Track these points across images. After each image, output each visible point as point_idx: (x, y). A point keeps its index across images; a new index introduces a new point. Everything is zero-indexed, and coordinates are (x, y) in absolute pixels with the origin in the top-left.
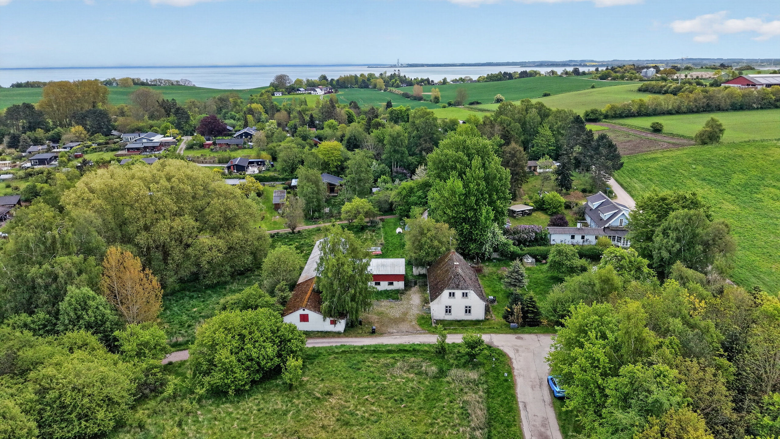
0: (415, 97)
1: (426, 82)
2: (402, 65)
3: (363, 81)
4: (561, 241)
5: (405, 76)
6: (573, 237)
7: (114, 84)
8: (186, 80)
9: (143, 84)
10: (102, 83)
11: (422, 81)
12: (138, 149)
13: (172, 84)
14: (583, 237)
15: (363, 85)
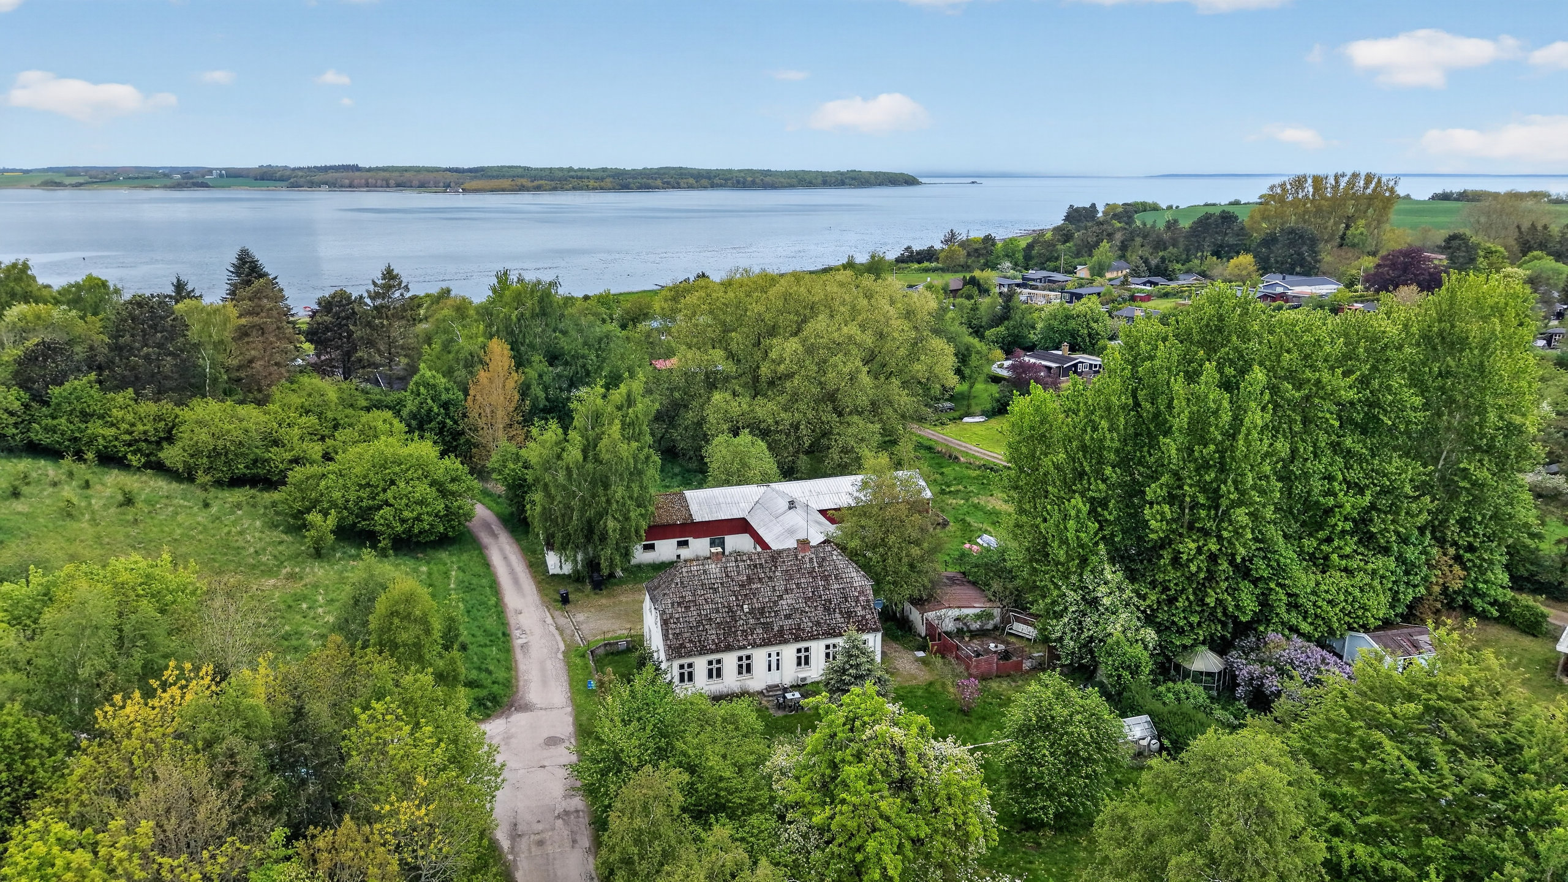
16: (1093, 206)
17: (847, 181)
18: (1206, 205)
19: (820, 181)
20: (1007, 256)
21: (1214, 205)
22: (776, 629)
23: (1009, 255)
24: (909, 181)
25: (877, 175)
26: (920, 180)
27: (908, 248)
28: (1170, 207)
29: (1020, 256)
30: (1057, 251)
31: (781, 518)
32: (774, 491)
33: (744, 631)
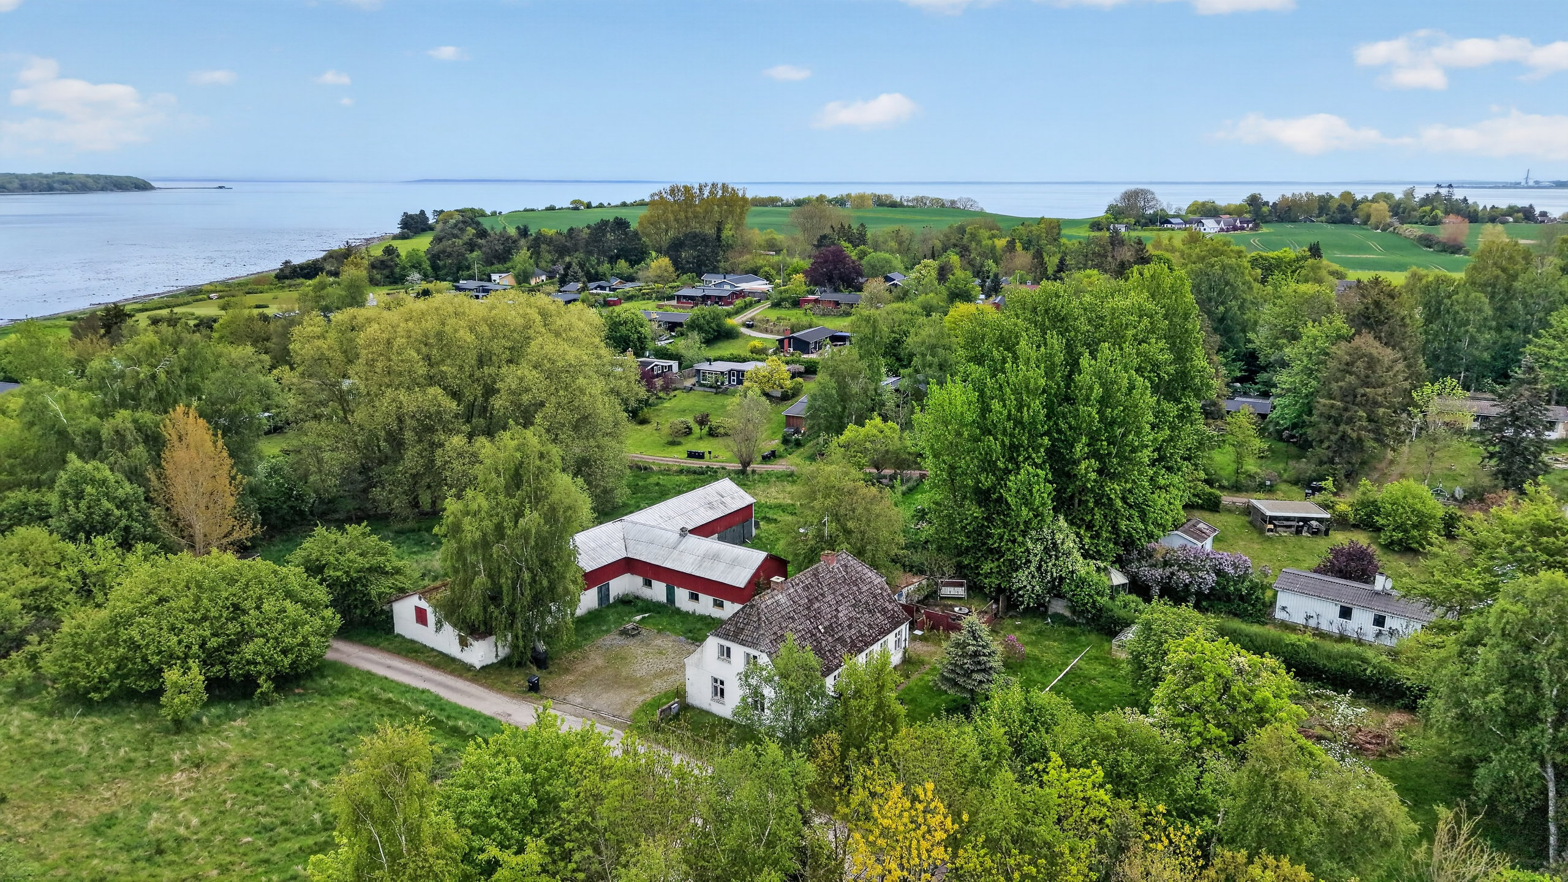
0: (1444, 244)
1: (1520, 215)
2: (1537, 182)
3: (1341, 208)
4: (1308, 617)
5: (1465, 200)
6: (1346, 613)
7: (848, 205)
8: (969, 200)
9: (894, 205)
10: (830, 201)
11: (1512, 211)
12: (692, 298)
13: (943, 205)
14: (1379, 621)
15: (1339, 216)
16: (422, 212)
17: (56, 185)
18: (526, 210)
19: (16, 184)
20: (413, 266)
21: (533, 210)
22: (849, 641)
23: (417, 266)
24: (141, 186)
25: (96, 178)
26: (154, 184)
27: (287, 262)
28: (494, 214)
29: (426, 265)
30: (466, 259)
31: (682, 547)
32: (636, 523)
33: (830, 651)
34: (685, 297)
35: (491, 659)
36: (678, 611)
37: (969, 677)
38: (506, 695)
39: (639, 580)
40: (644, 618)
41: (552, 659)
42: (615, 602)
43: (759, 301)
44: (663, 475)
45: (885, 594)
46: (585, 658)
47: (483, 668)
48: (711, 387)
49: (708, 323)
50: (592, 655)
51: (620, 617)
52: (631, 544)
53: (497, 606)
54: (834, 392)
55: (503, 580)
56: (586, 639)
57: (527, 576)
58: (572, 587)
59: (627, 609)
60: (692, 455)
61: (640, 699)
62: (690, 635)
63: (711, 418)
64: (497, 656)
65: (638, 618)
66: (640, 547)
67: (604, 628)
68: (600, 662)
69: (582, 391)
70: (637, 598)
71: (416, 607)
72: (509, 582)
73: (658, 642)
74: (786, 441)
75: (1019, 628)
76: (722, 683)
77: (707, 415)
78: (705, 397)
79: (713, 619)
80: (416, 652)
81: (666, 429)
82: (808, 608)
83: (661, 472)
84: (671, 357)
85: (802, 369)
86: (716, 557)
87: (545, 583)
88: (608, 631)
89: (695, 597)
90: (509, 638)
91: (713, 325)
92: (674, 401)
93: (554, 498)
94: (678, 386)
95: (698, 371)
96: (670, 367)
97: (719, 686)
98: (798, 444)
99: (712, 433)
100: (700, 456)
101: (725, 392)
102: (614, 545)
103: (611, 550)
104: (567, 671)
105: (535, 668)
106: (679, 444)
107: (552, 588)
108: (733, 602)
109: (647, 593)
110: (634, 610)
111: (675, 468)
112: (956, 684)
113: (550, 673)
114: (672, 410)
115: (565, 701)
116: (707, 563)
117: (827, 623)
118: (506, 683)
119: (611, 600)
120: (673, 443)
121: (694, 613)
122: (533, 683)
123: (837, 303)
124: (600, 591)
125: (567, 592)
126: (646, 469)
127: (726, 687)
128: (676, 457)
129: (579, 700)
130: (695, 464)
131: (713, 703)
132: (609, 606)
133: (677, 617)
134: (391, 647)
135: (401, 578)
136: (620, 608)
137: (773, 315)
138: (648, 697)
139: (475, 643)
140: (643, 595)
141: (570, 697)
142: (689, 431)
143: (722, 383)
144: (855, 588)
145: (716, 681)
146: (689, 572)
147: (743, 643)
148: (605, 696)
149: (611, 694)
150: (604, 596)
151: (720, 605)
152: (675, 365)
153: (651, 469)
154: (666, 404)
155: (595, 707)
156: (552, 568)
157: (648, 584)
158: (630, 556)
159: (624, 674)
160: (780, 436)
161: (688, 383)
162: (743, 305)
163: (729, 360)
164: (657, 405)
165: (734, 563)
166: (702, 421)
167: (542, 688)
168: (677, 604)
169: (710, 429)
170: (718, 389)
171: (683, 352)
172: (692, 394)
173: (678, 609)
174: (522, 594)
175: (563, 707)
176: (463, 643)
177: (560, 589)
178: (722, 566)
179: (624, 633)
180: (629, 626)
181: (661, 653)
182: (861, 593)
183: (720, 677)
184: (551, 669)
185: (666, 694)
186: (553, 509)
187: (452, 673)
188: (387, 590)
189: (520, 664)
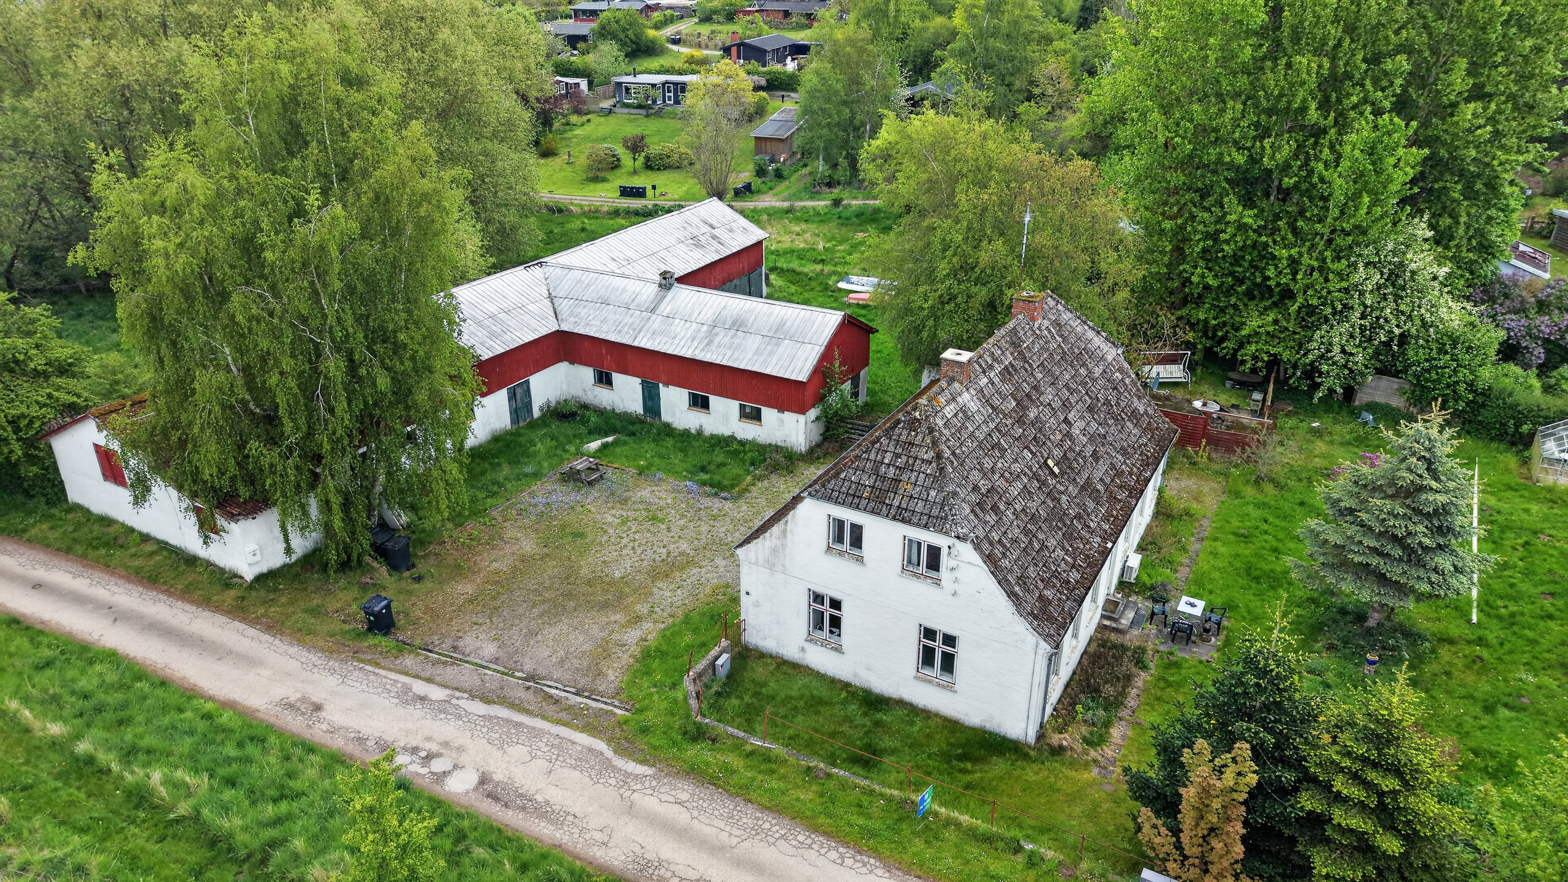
12: (593, 13)
31: (666, 308)
32: (570, 269)
33: (1078, 517)
34: (584, 12)
35: (276, 559)
36: (668, 430)
37: (1421, 564)
38: (312, 648)
39: (587, 374)
40: (605, 446)
41: (422, 543)
42: (543, 417)
43: (682, 17)
44: (589, 218)
45: (1127, 381)
46: (495, 539)
47: (260, 578)
48: (640, 107)
49: (624, 30)
50: (510, 533)
51: (560, 445)
52: (564, 306)
53: (272, 441)
54: (839, 86)
55: (274, 379)
56: (494, 494)
57: (334, 366)
58: (449, 390)
59: (567, 428)
60: (626, 192)
61: (633, 635)
62: (705, 477)
63: (647, 140)
64: (288, 550)
65: (595, 445)
66: (583, 312)
67: (529, 469)
68: (529, 546)
69: (448, 51)
70: (585, 407)
71: (97, 447)
72: (292, 383)
73: (645, 493)
74: (761, 172)
75: (1317, 433)
76: (836, 604)
77: (643, 138)
78: (630, 121)
79: (742, 443)
80: (107, 545)
81: (582, 160)
82: (1020, 421)
83: (585, 214)
84: (576, 73)
85: (763, 82)
86: (738, 325)
87: (383, 382)
88: (536, 475)
89: (700, 403)
90: (314, 511)
91: (630, 33)
92: (588, 128)
93: (385, 172)
94: (592, 107)
95: (619, 84)
96: (578, 85)
97: (826, 609)
98: (779, 175)
99: (650, 165)
100: (639, 193)
101: (659, 114)
102: (531, 307)
103: (526, 318)
104: (458, 571)
105: (384, 570)
106: (604, 180)
107: (402, 393)
108: (781, 410)
109: (603, 397)
110: (583, 430)
111: (605, 209)
112: (1382, 578)
113: (419, 579)
114: (586, 138)
115: (457, 657)
116: (723, 337)
117: (1057, 452)
118: (315, 612)
119: (536, 413)
120: (596, 179)
121: (700, 433)
122: (378, 615)
123: (787, 14)
124: (512, 396)
125: (439, 401)
126: (560, 211)
127: (847, 615)
128: (605, 195)
129: (490, 649)
130: (636, 203)
131: (809, 647)
132: (533, 425)
133: (670, 442)
134: (52, 535)
135: (71, 383)
136: (555, 426)
137: (705, 30)
138: (649, 631)
139: (233, 527)
140: (596, 402)
141: (469, 642)
142: (615, 165)
143: (654, 102)
144: (1083, 371)
145: (818, 598)
146: (687, 353)
147: (901, 516)
148: (550, 632)
149: (563, 626)
150: (520, 405)
151: (755, 416)
152: (584, 84)
153: (571, 211)
154: (578, 132)
155: (528, 666)
156: (398, 348)
157: (604, 379)
158: (565, 327)
159: (584, 571)
160: (751, 166)
161: (606, 104)
162: (662, 18)
163: (658, 73)
164: (565, 131)
165: (777, 334)
166: (636, 146)
167: (400, 621)
168: (666, 417)
169: (647, 158)
170: (646, 108)
171: (593, 66)
172: (612, 119)
173: (667, 426)
174: (331, 410)
175: (450, 672)
176: (208, 528)
177: (421, 397)
178: (753, 343)
179: (572, 477)
180: (580, 464)
181: (654, 518)
182: (1094, 380)
183: (830, 591)
184: (421, 568)
185: (687, 619)
186: (381, 200)
187: (187, 594)
188: (34, 411)
189: (345, 566)
